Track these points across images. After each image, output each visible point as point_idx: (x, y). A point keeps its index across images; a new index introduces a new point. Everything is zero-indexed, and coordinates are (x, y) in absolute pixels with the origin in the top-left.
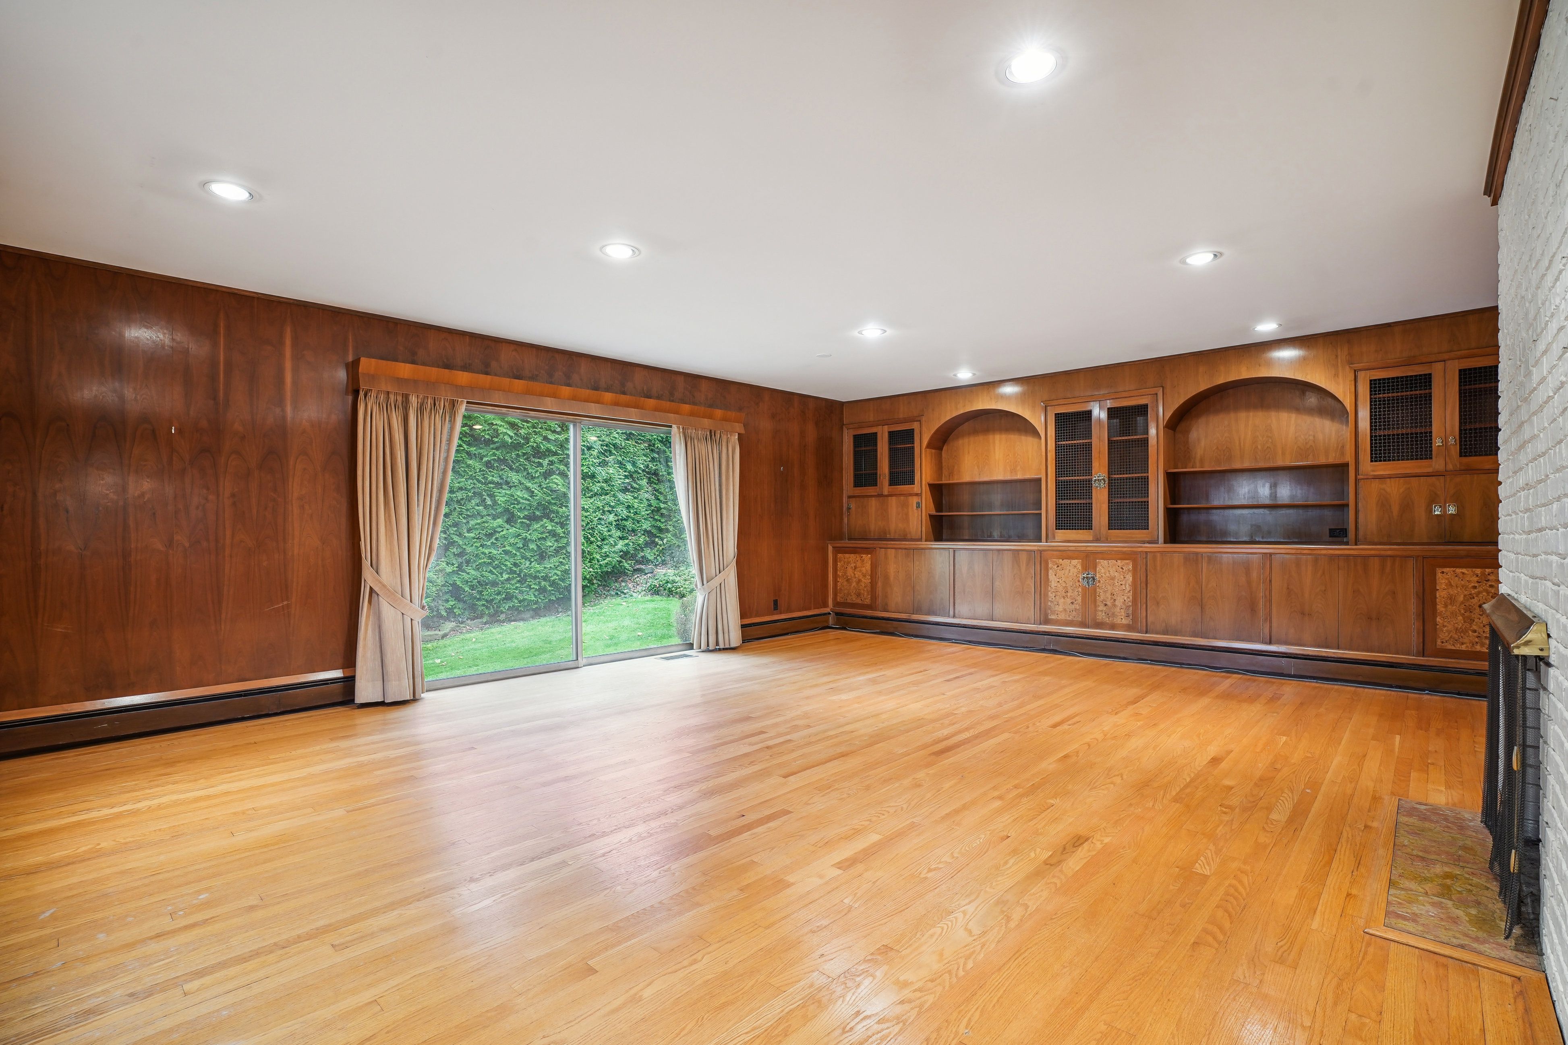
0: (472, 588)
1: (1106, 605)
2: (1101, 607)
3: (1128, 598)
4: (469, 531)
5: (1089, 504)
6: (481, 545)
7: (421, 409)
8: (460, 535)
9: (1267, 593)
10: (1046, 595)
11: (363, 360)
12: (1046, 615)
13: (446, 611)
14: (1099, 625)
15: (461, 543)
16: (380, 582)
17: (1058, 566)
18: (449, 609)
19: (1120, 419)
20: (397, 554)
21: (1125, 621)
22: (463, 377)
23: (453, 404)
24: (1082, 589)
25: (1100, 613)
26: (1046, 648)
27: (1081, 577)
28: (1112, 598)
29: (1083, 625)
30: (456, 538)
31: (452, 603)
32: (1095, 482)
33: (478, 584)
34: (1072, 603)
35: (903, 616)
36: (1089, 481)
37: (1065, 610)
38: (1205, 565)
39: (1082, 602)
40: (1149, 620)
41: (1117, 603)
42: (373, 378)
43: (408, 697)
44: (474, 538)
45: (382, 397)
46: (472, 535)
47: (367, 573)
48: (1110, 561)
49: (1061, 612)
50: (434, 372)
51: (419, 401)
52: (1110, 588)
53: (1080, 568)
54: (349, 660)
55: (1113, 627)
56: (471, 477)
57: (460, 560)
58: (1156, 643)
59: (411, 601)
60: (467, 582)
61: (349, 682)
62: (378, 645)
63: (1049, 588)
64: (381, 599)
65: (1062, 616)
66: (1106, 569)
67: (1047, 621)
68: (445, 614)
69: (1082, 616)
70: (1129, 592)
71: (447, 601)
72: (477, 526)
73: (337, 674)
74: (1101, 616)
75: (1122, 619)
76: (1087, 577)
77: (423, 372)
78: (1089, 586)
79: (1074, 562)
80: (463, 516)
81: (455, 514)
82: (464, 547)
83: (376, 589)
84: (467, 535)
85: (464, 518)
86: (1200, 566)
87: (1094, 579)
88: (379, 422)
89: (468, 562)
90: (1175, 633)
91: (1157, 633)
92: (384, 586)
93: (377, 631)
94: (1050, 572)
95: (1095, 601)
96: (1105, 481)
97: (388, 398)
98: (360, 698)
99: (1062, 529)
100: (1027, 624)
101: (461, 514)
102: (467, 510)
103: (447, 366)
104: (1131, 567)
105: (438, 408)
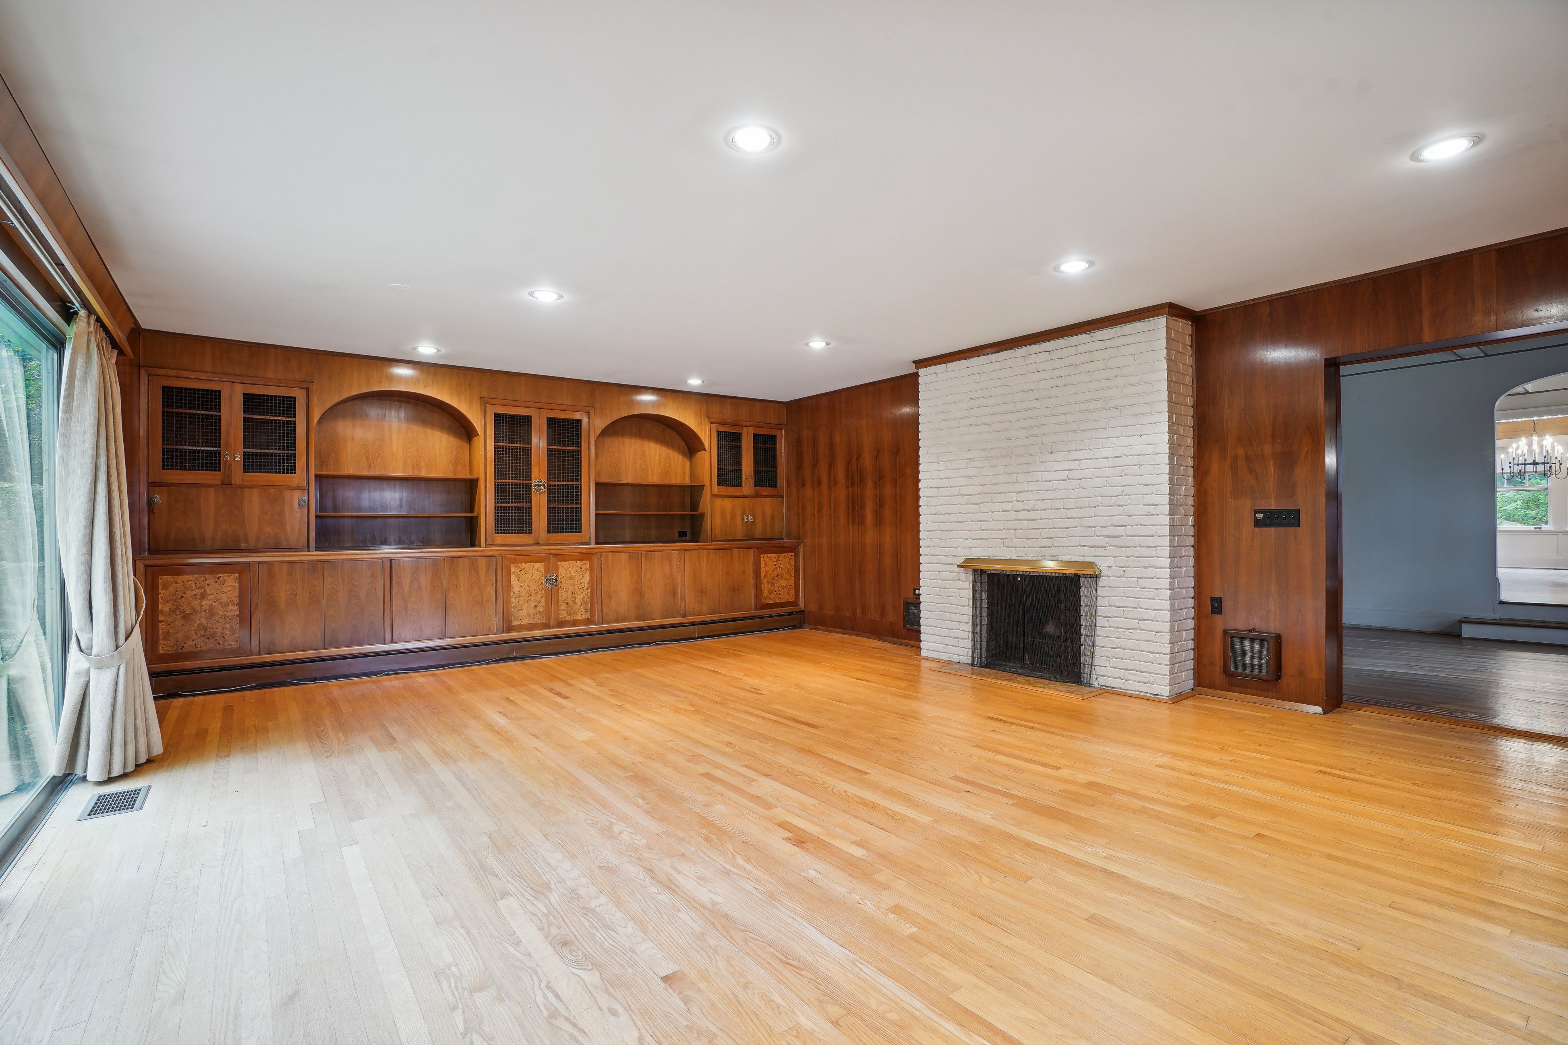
1: (567, 604)
2: (563, 607)
3: (587, 594)
5: (529, 508)
9: (683, 580)
10: (509, 602)
12: (509, 622)
14: (562, 624)
17: (521, 571)
19: (552, 429)
21: (584, 616)
24: (546, 591)
25: (563, 612)
26: (510, 656)
27: (544, 579)
28: (572, 597)
29: (547, 626)
32: (535, 486)
34: (536, 606)
35: (309, 654)
36: (528, 486)
37: (529, 614)
38: (643, 561)
39: (545, 604)
40: (605, 611)
41: (577, 601)
48: (570, 562)
49: (524, 616)
52: (571, 588)
53: (543, 571)
55: (574, 623)
58: (609, 632)
63: (512, 593)
65: (526, 621)
66: (567, 570)
67: (510, 629)
69: (546, 618)
70: (587, 589)
74: (563, 615)
75: (582, 615)
76: (550, 580)
78: (552, 587)
79: (537, 565)
86: (640, 561)
87: (556, 580)
90: (624, 620)
91: (610, 623)
94: (513, 577)
95: (558, 600)
96: (544, 486)
99: (501, 533)
100: (488, 635)
104: (588, 566)
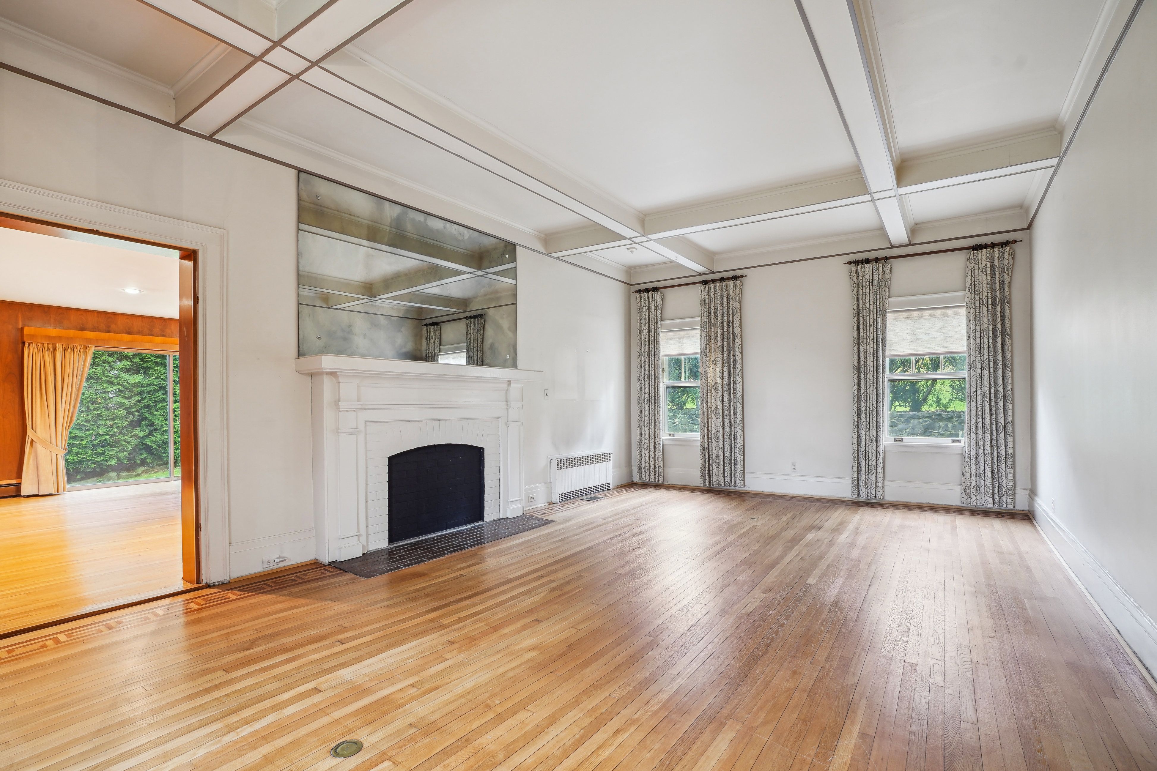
0: (159, 446)
4: (157, 411)
6: (165, 419)
7: (65, 350)
8: (150, 413)
11: (26, 328)
13: (140, 461)
15: (151, 418)
16: (37, 436)
18: (142, 459)
20: (48, 422)
22: (91, 335)
23: (86, 348)
30: (147, 415)
31: (144, 456)
33: (162, 444)
42: (33, 336)
43: (53, 492)
44: (160, 415)
45: (40, 346)
46: (159, 413)
47: (30, 432)
50: (71, 333)
51: (64, 347)
54: (19, 475)
56: (158, 378)
57: (151, 429)
59: (56, 446)
60: (155, 442)
61: (18, 486)
62: (36, 467)
64: (37, 444)
68: (139, 462)
71: (141, 454)
72: (162, 408)
73: (14, 481)
77: (64, 332)
80: (152, 401)
81: (146, 400)
82: (153, 421)
83: (34, 439)
84: (155, 413)
85: (153, 403)
88: (37, 358)
89: (156, 430)
92: (39, 438)
93: (35, 460)
97: (43, 346)
98: (24, 492)
101: (151, 400)
102: (155, 398)
103: (83, 329)
105: (76, 349)
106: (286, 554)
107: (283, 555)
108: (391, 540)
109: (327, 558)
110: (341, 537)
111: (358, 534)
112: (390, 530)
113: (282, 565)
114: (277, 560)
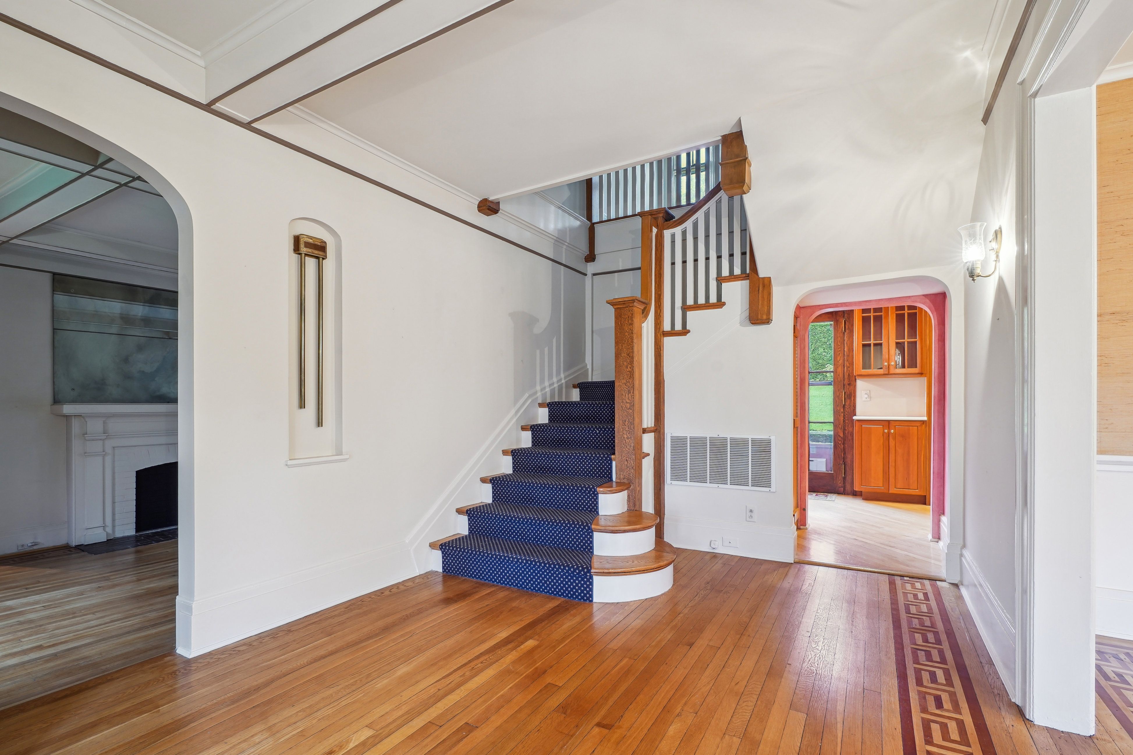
106: (39, 540)
107: (36, 541)
108: (138, 529)
109: (74, 543)
110: (87, 528)
111: (104, 525)
112: (137, 523)
113: (35, 548)
114: (29, 545)
